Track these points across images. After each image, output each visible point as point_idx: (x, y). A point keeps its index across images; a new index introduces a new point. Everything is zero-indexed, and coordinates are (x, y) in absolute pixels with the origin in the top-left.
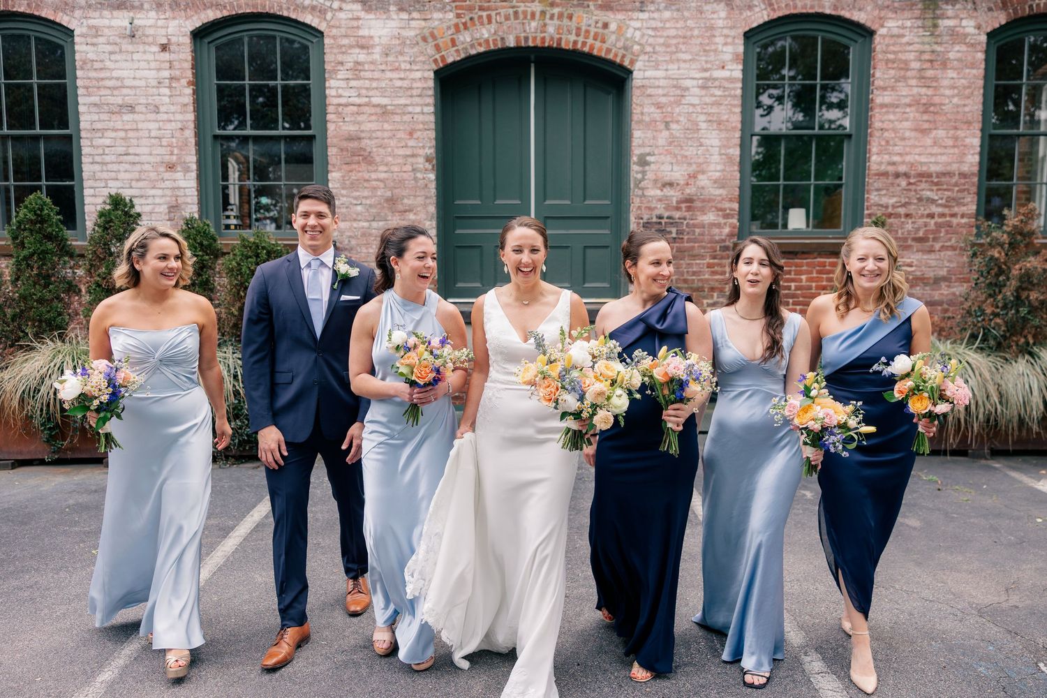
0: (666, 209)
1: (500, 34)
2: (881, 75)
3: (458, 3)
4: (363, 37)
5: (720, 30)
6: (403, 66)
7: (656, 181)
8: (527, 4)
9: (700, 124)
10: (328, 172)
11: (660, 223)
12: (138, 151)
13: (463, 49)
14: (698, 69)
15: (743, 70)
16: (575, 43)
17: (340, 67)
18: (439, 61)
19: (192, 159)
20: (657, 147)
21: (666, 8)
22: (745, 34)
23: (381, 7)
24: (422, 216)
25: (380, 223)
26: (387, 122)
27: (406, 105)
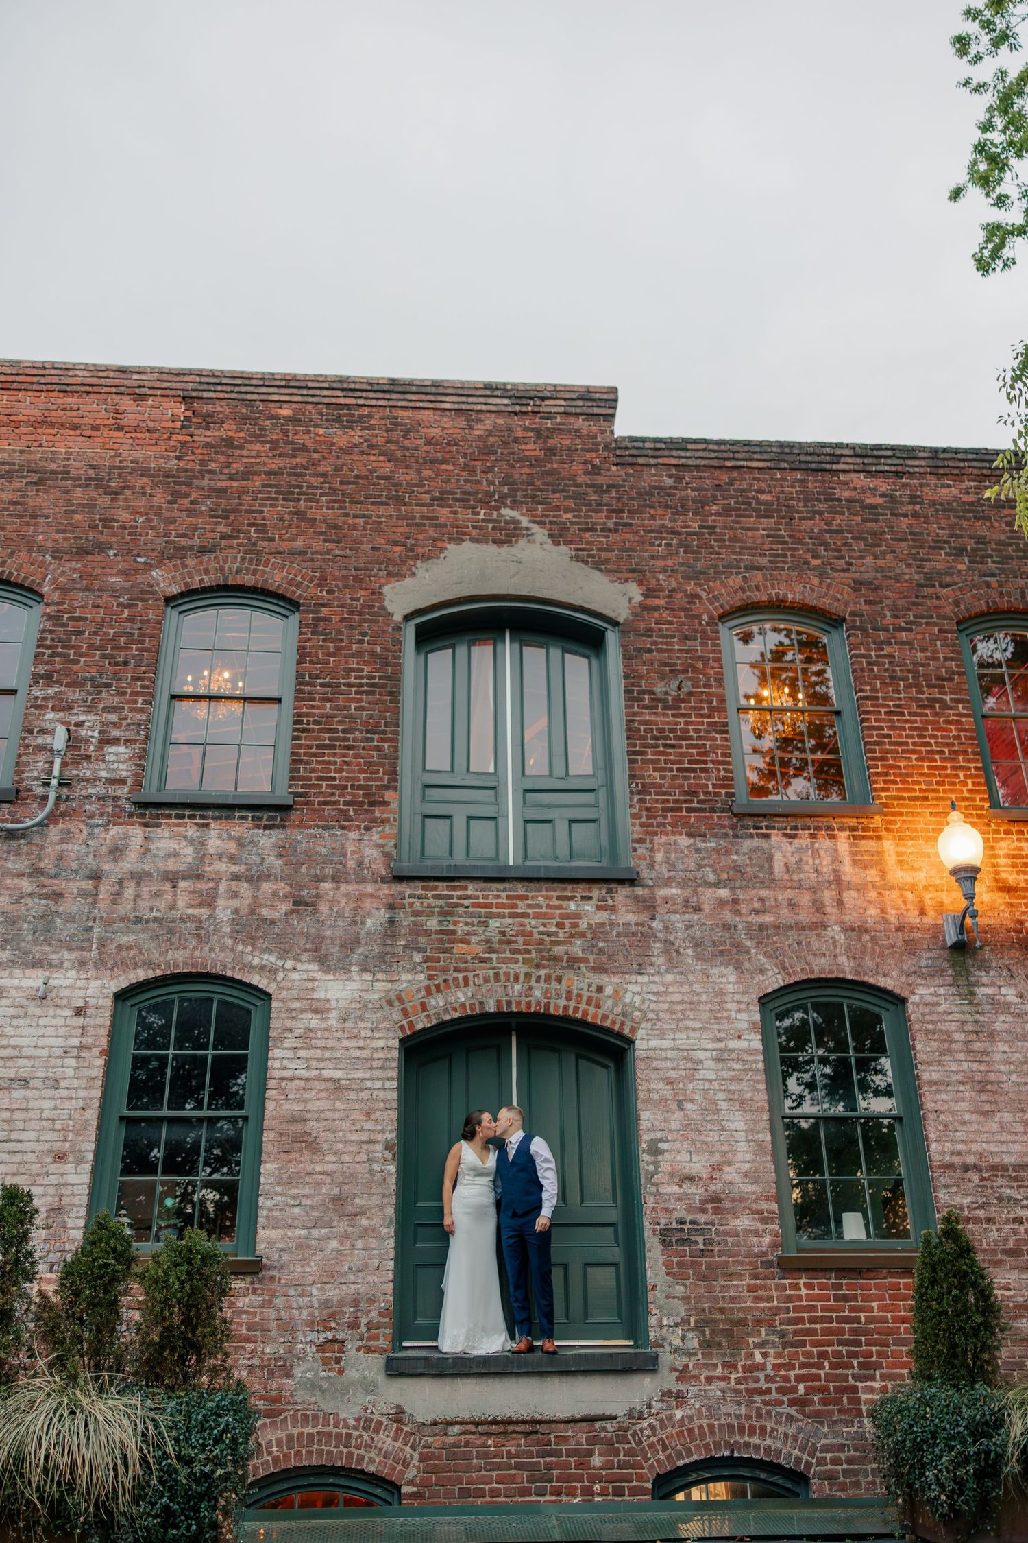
0: (689, 1209)
1: (479, 997)
2: (923, 1048)
3: (430, 964)
4: (318, 1000)
5: (731, 995)
6: (363, 1033)
7: (672, 1175)
8: (509, 965)
9: (719, 1103)
10: (260, 1163)
11: (682, 1230)
12: (23, 1136)
13: (435, 1014)
14: (710, 1039)
15: (762, 1041)
16: (566, 1008)
17: (288, 1035)
18: (407, 1028)
19: (88, 1146)
20: (670, 1131)
21: (667, 971)
22: (760, 999)
23: (342, 967)
24: (377, 1221)
25: (323, 1231)
26: (340, 1099)
27: (364, 1080)
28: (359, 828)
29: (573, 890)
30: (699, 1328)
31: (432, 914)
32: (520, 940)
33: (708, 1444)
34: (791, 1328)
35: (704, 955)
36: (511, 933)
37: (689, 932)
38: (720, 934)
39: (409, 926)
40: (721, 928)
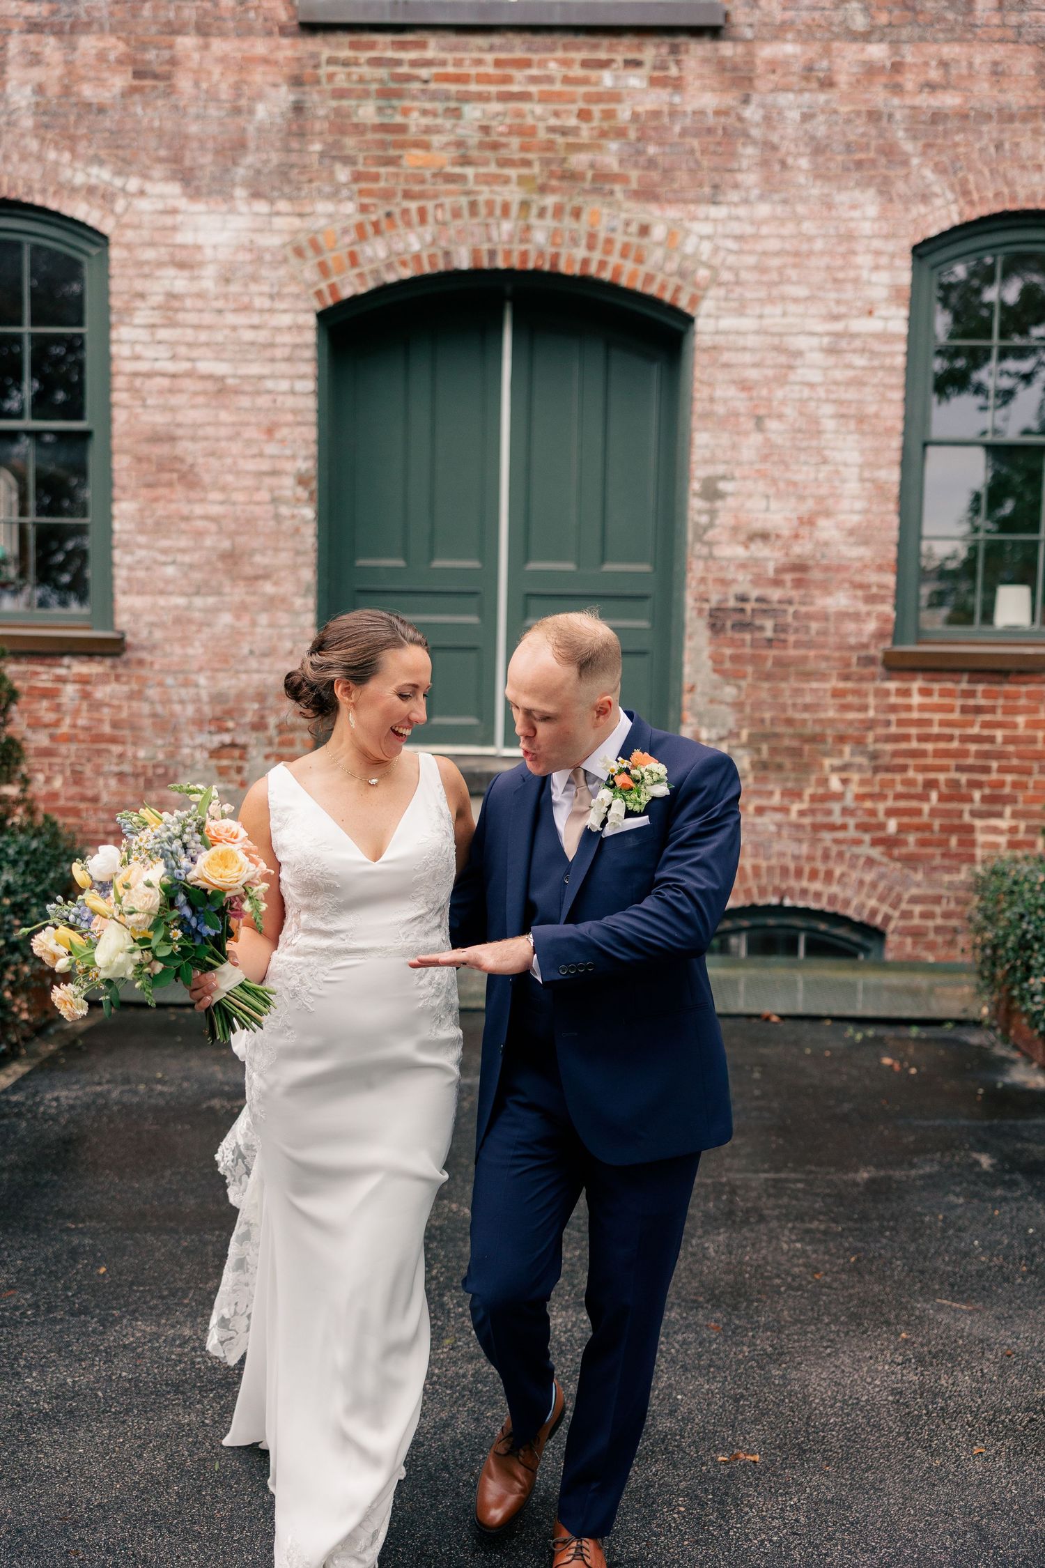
0: (757, 581)
1: (443, 243)
3: (364, 185)
4: (183, 247)
5: (866, 241)
6: (259, 302)
7: (735, 529)
8: (494, 188)
9: (824, 420)
10: (111, 501)
11: (742, 610)
13: (371, 272)
14: (821, 316)
15: (909, 319)
16: (586, 262)
17: (139, 303)
18: (327, 295)
20: (739, 464)
21: (762, 198)
22: (914, 247)
23: (219, 189)
24: (288, 588)
25: (211, 600)
26: (226, 407)
27: (261, 378)
29: (611, 49)
30: (753, 744)
31: (365, 95)
32: (515, 142)
34: (889, 747)
35: (828, 169)
36: (501, 129)
37: (808, 126)
38: (861, 130)
39: (326, 117)
40: (864, 118)
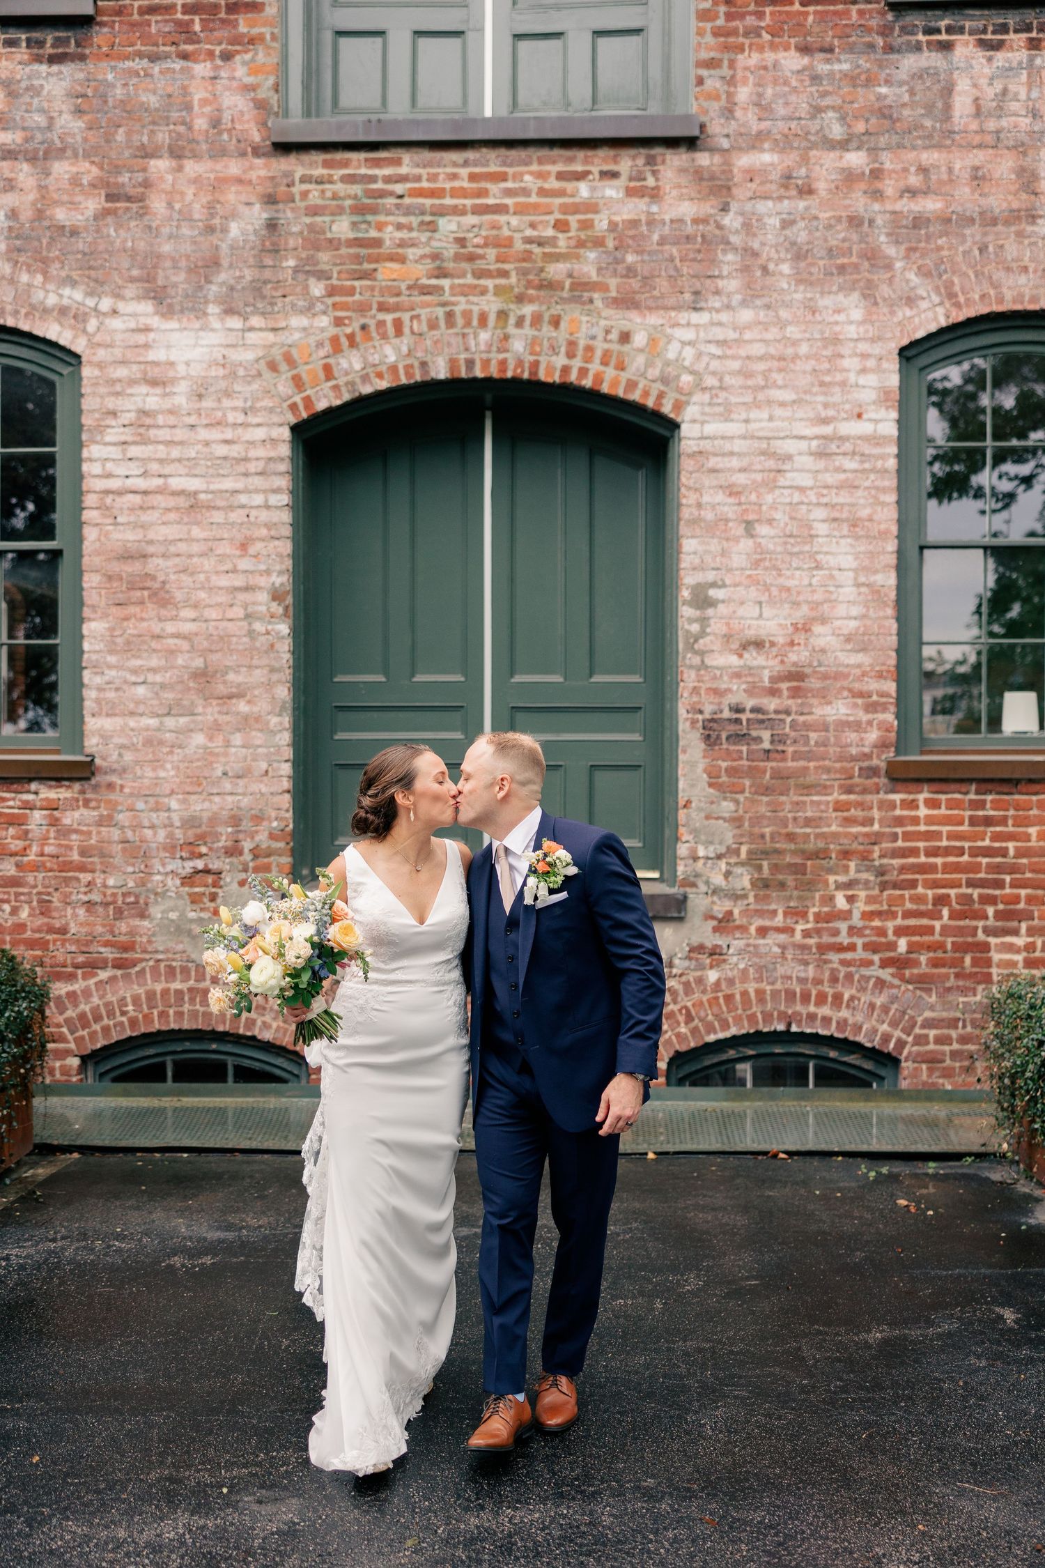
0: (750, 692)
1: (419, 354)
3: (337, 299)
4: (156, 364)
5: (852, 345)
6: (231, 417)
7: (728, 637)
8: (471, 298)
9: (815, 525)
10: (82, 620)
11: (738, 721)
13: (347, 384)
14: (808, 419)
15: (898, 421)
16: (566, 370)
17: (110, 421)
18: (301, 407)
20: (730, 570)
21: (744, 303)
22: (902, 351)
23: (192, 307)
24: (262, 706)
25: (182, 720)
26: (198, 523)
27: (236, 492)
28: (211, 54)
29: (586, 161)
30: (753, 861)
31: (340, 211)
32: (491, 253)
33: (754, 1015)
34: (897, 862)
35: (811, 274)
36: (476, 241)
37: (787, 232)
38: (843, 235)
39: (301, 233)
40: (845, 224)
